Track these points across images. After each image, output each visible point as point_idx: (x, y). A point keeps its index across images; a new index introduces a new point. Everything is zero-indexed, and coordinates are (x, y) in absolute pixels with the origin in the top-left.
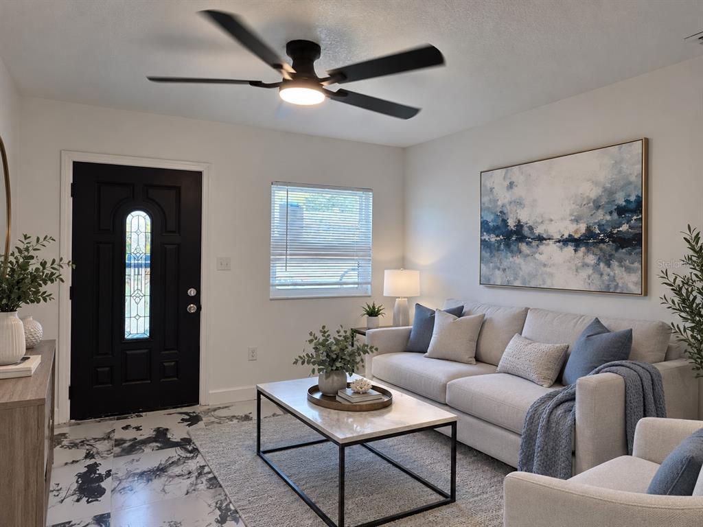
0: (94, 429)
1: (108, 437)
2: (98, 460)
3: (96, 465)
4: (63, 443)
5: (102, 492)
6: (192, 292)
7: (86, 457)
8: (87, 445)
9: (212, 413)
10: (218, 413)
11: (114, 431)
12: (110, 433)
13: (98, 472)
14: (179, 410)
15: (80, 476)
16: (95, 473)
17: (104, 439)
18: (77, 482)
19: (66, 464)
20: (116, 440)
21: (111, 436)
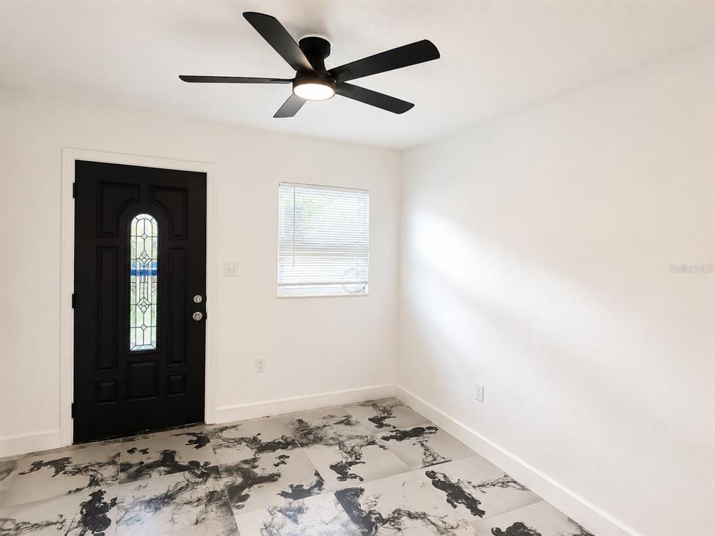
0: (98, 452)
1: (113, 462)
2: (103, 488)
3: (101, 493)
4: (67, 469)
5: (107, 523)
6: (198, 299)
7: (90, 485)
8: (92, 470)
9: (220, 434)
10: (225, 434)
11: (119, 455)
12: (114, 457)
13: (103, 501)
14: (186, 430)
15: (84, 505)
16: (100, 502)
17: (109, 464)
18: (82, 512)
19: (70, 492)
20: (122, 465)
21: (117, 460)
